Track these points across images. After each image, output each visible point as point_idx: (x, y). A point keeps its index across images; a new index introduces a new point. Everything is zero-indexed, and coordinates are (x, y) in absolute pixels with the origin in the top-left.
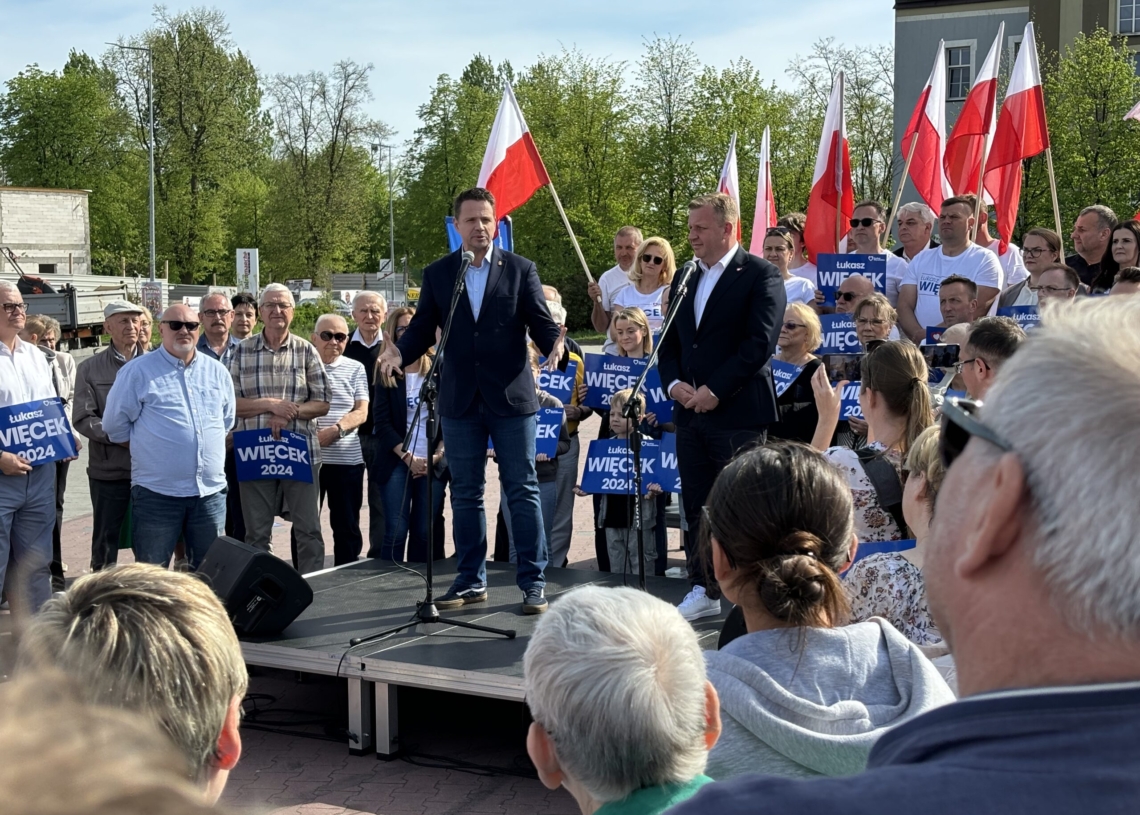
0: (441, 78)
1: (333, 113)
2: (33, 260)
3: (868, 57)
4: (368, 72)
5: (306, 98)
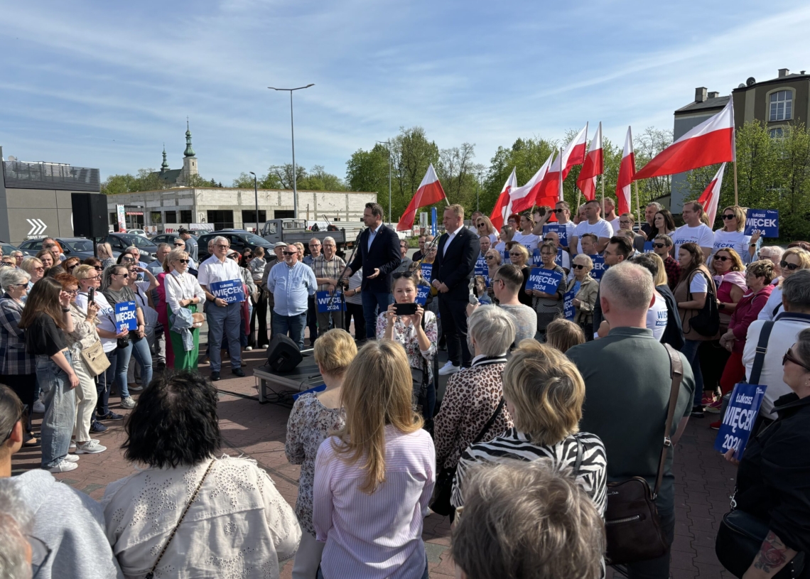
0: (499, 148)
1: (461, 162)
2: (358, 216)
3: (668, 134)
4: (474, 147)
5: (452, 158)
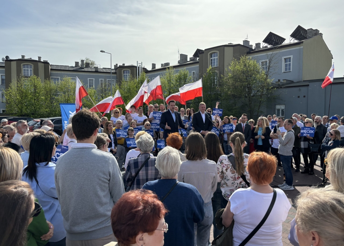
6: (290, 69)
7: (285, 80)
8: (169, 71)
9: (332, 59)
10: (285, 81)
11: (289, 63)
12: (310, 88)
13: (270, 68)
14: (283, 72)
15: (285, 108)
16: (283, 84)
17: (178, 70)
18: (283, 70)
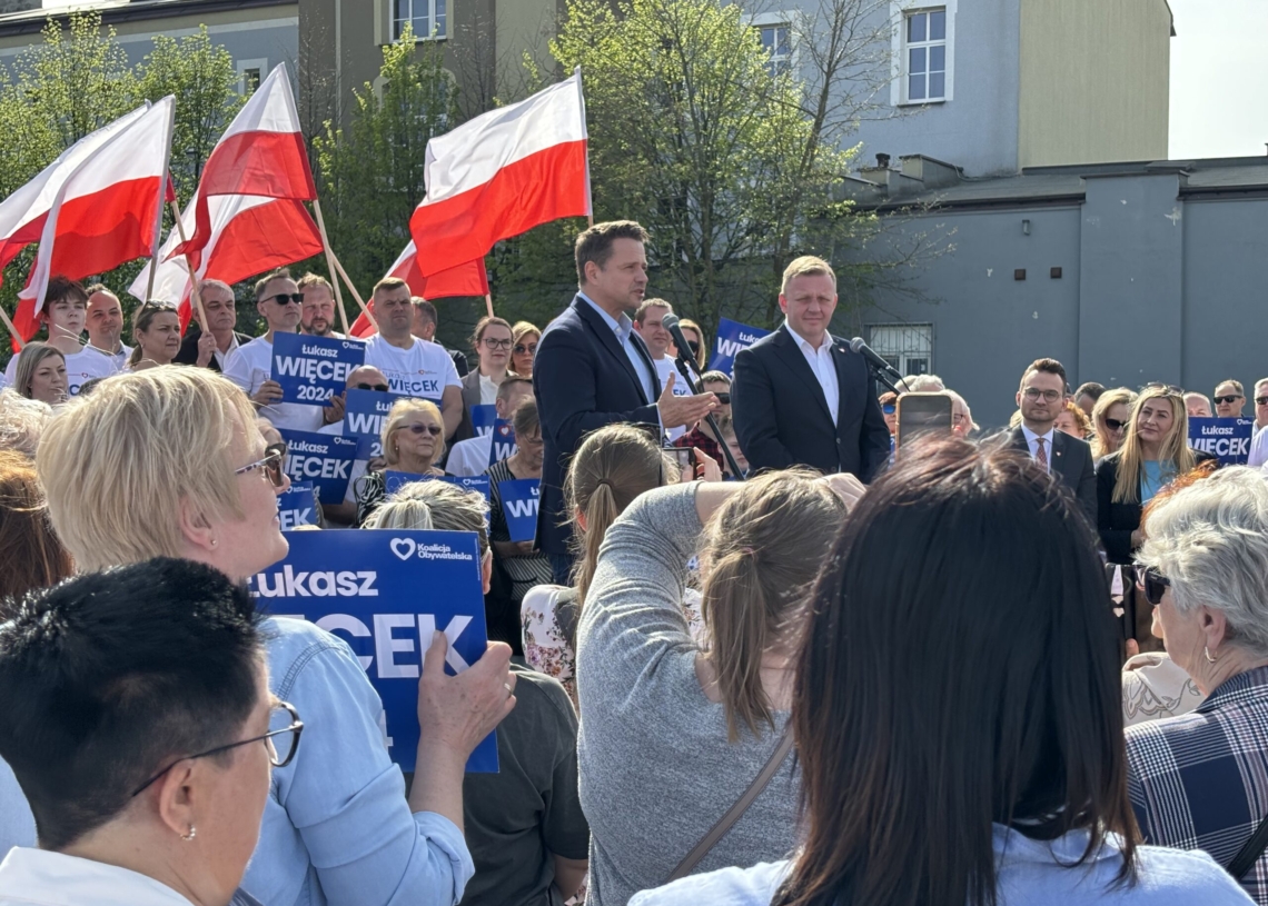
6: (938, 84)
7: (917, 156)
8: (67, 45)
9: (1172, 38)
10: (916, 169)
11: (937, 43)
12: (1090, 216)
13: (839, 73)
14: (895, 100)
15: (933, 352)
16: (907, 183)
17: (149, 46)
18: (898, 93)
